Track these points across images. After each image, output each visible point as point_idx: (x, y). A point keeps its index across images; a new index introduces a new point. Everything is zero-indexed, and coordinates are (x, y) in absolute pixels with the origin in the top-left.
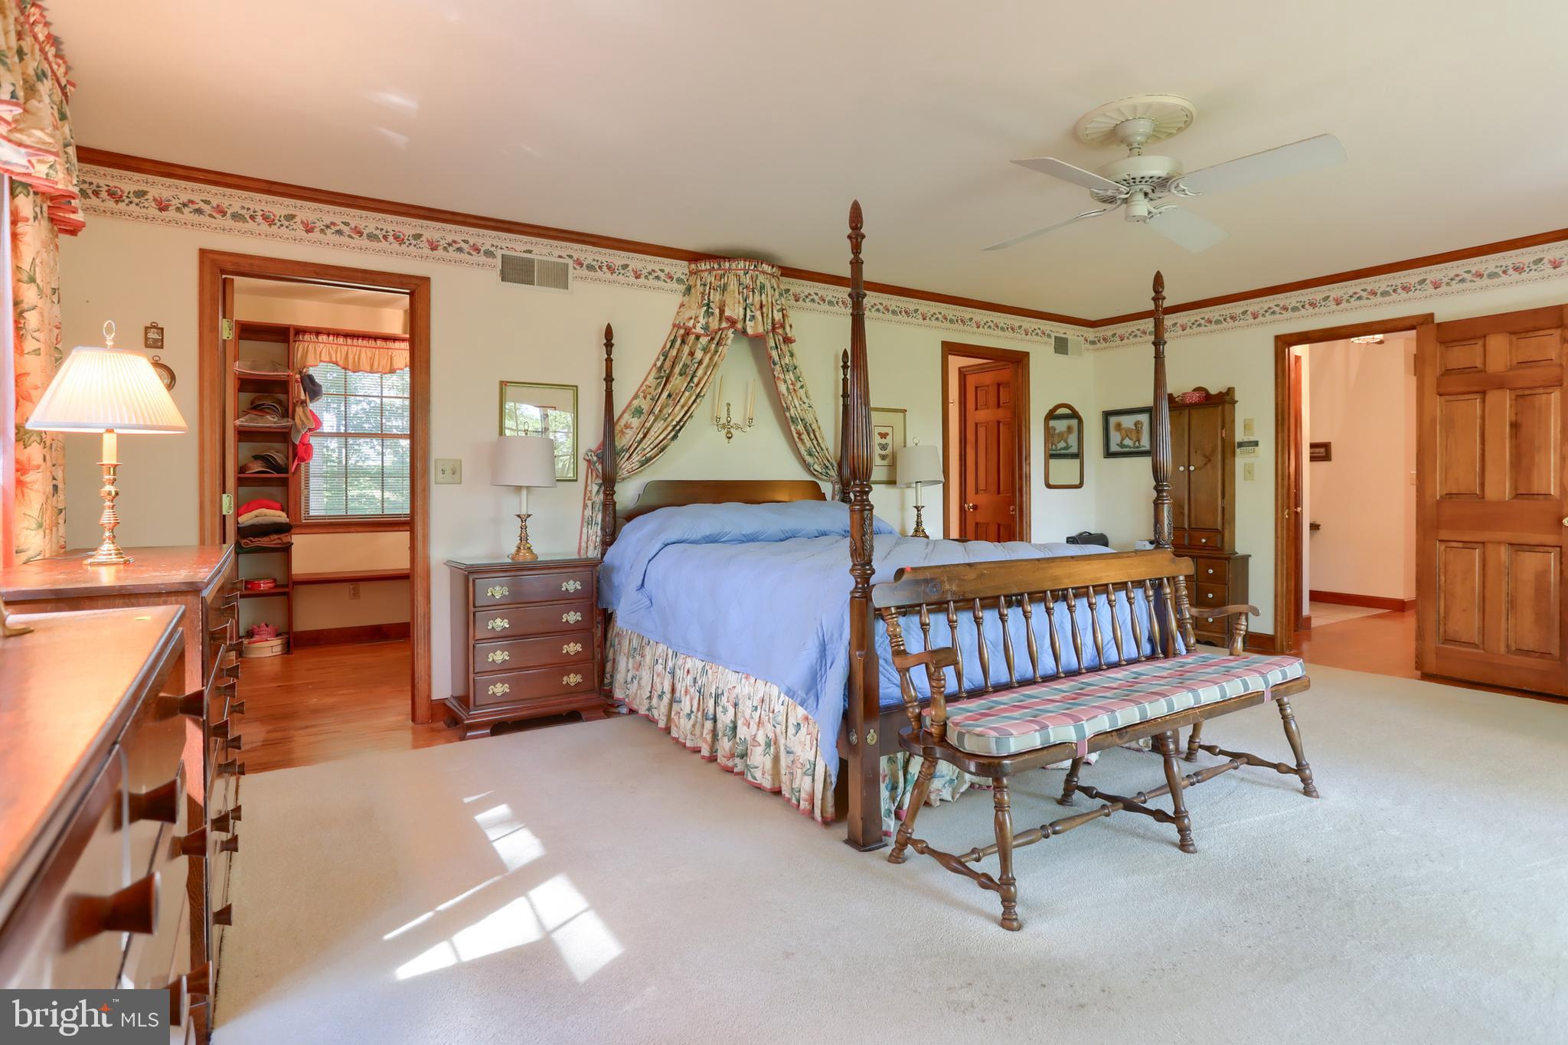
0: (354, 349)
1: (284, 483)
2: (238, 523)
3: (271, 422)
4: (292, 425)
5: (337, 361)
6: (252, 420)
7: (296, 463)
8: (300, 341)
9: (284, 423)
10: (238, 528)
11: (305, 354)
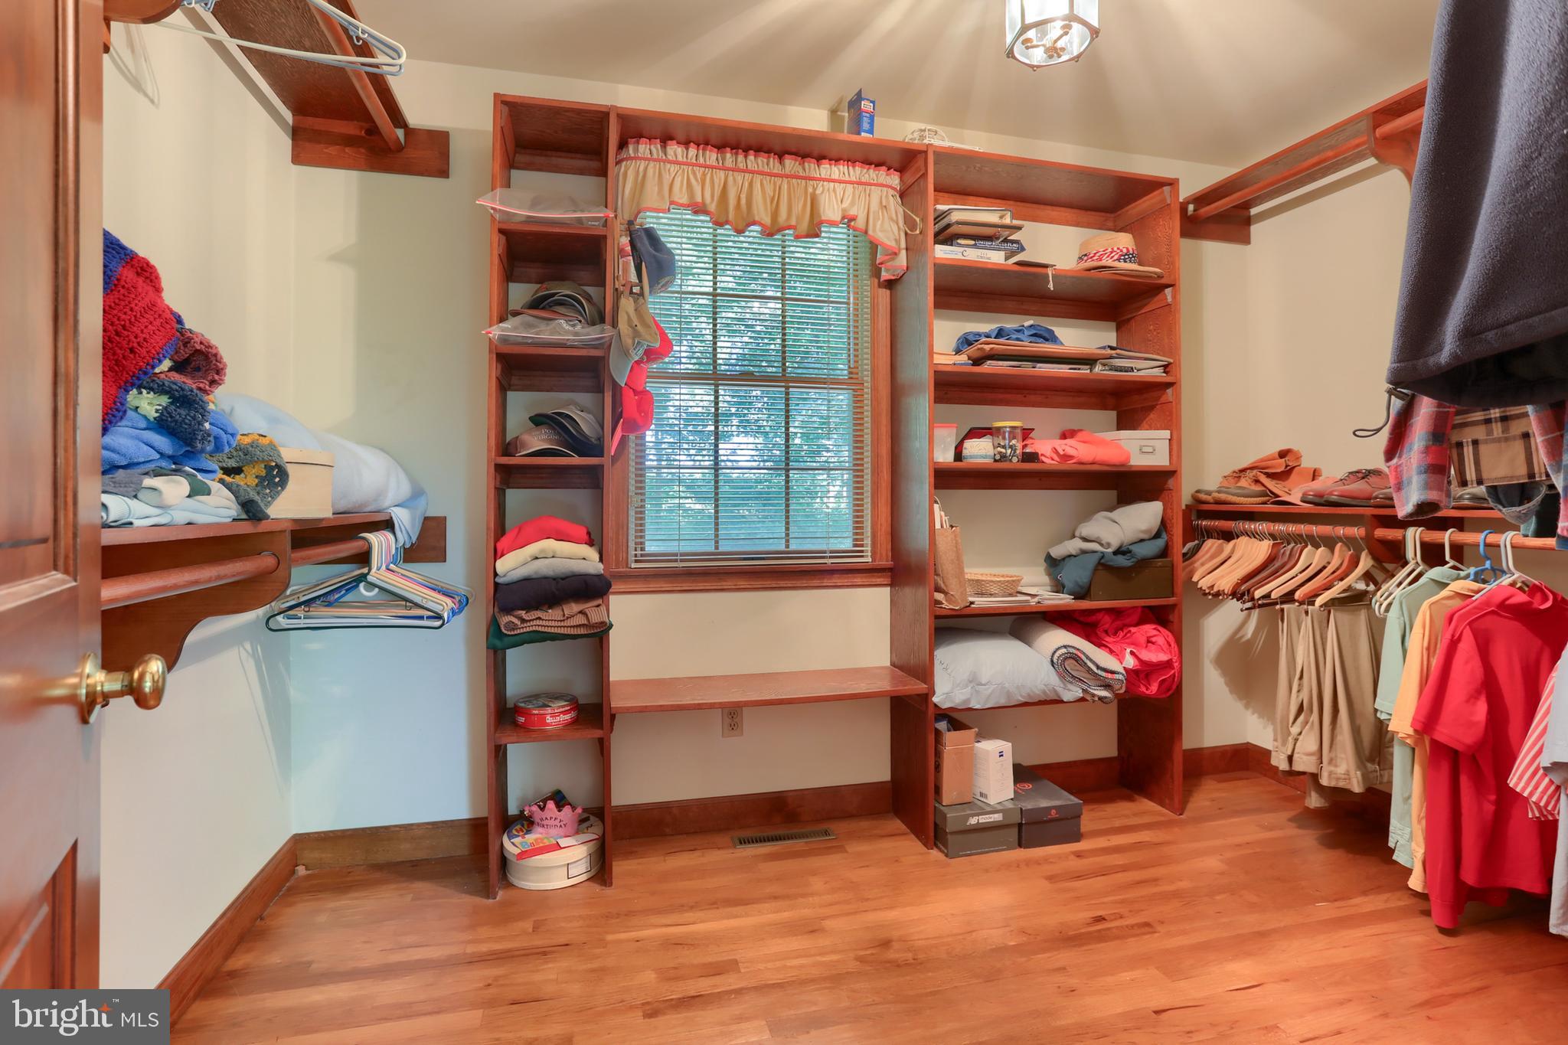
0: (739, 177)
1: (593, 479)
2: (496, 574)
3: (567, 332)
4: (611, 337)
5: (704, 203)
6: (528, 326)
7: (619, 433)
8: (630, 158)
9: (592, 333)
10: (496, 585)
11: (640, 185)
